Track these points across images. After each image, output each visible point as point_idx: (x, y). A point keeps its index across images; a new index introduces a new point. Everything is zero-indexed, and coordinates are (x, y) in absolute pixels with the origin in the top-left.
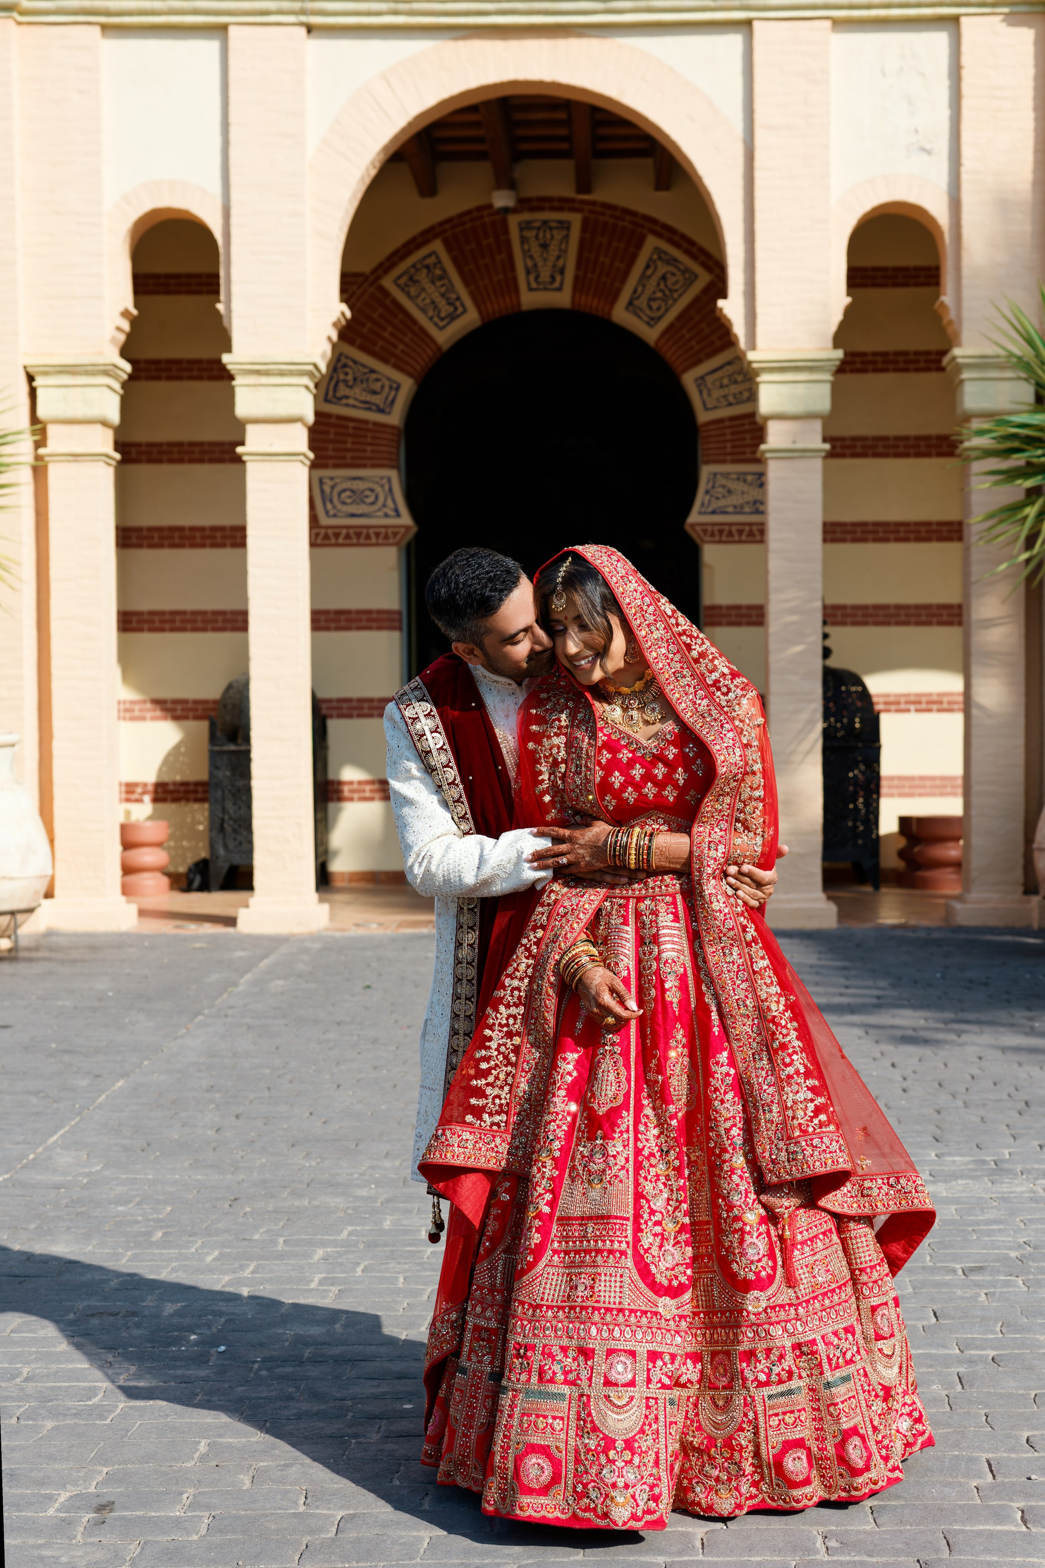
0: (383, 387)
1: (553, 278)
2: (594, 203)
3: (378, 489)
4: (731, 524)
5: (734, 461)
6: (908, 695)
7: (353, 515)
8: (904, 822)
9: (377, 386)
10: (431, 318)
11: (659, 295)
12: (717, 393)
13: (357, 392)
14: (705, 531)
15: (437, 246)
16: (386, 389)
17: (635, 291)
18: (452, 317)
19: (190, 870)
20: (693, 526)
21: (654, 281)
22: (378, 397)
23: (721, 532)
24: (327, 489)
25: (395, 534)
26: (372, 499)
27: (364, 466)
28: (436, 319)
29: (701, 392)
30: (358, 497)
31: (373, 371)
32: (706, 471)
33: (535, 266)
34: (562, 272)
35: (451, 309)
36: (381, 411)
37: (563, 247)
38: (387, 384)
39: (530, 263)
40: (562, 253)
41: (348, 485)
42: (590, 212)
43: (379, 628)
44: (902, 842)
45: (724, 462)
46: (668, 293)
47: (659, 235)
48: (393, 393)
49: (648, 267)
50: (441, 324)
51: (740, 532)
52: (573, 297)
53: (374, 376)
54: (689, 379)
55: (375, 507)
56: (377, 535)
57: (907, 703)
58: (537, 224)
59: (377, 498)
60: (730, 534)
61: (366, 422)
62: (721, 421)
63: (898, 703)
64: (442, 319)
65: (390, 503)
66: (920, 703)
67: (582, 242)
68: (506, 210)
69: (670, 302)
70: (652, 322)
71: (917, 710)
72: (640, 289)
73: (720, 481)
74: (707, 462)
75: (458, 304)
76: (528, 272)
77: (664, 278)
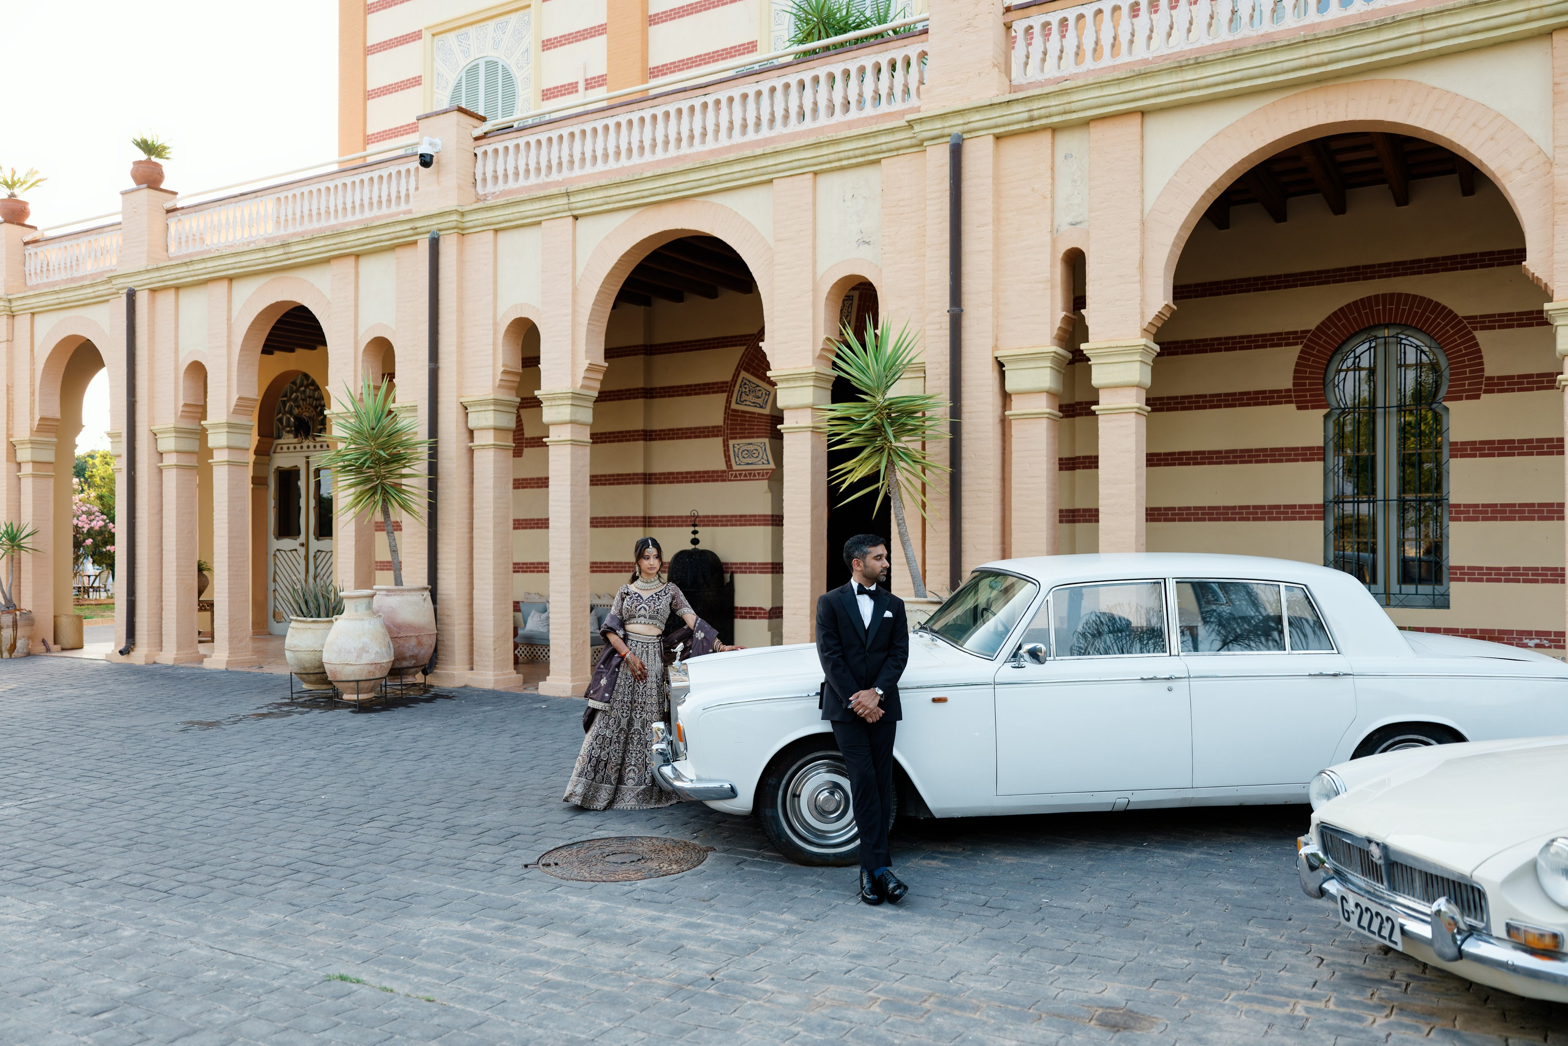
0: (762, 394)
3: (760, 450)
7: (748, 464)
9: (760, 394)
13: (751, 398)
22: (760, 400)
24: (736, 450)
25: (767, 473)
26: (756, 455)
27: (753, 437)
30: (750, 454)
31: (758, 386)
36: (761, 407)
41: (746, 448)
42: (863, 289)
43: (759, 525)
53: (758, 388)
55: (758, 459)
56: (759, 474)
59: (759, 454)
61: (754, 413)
65: (765, 457)
67: (859, 305)
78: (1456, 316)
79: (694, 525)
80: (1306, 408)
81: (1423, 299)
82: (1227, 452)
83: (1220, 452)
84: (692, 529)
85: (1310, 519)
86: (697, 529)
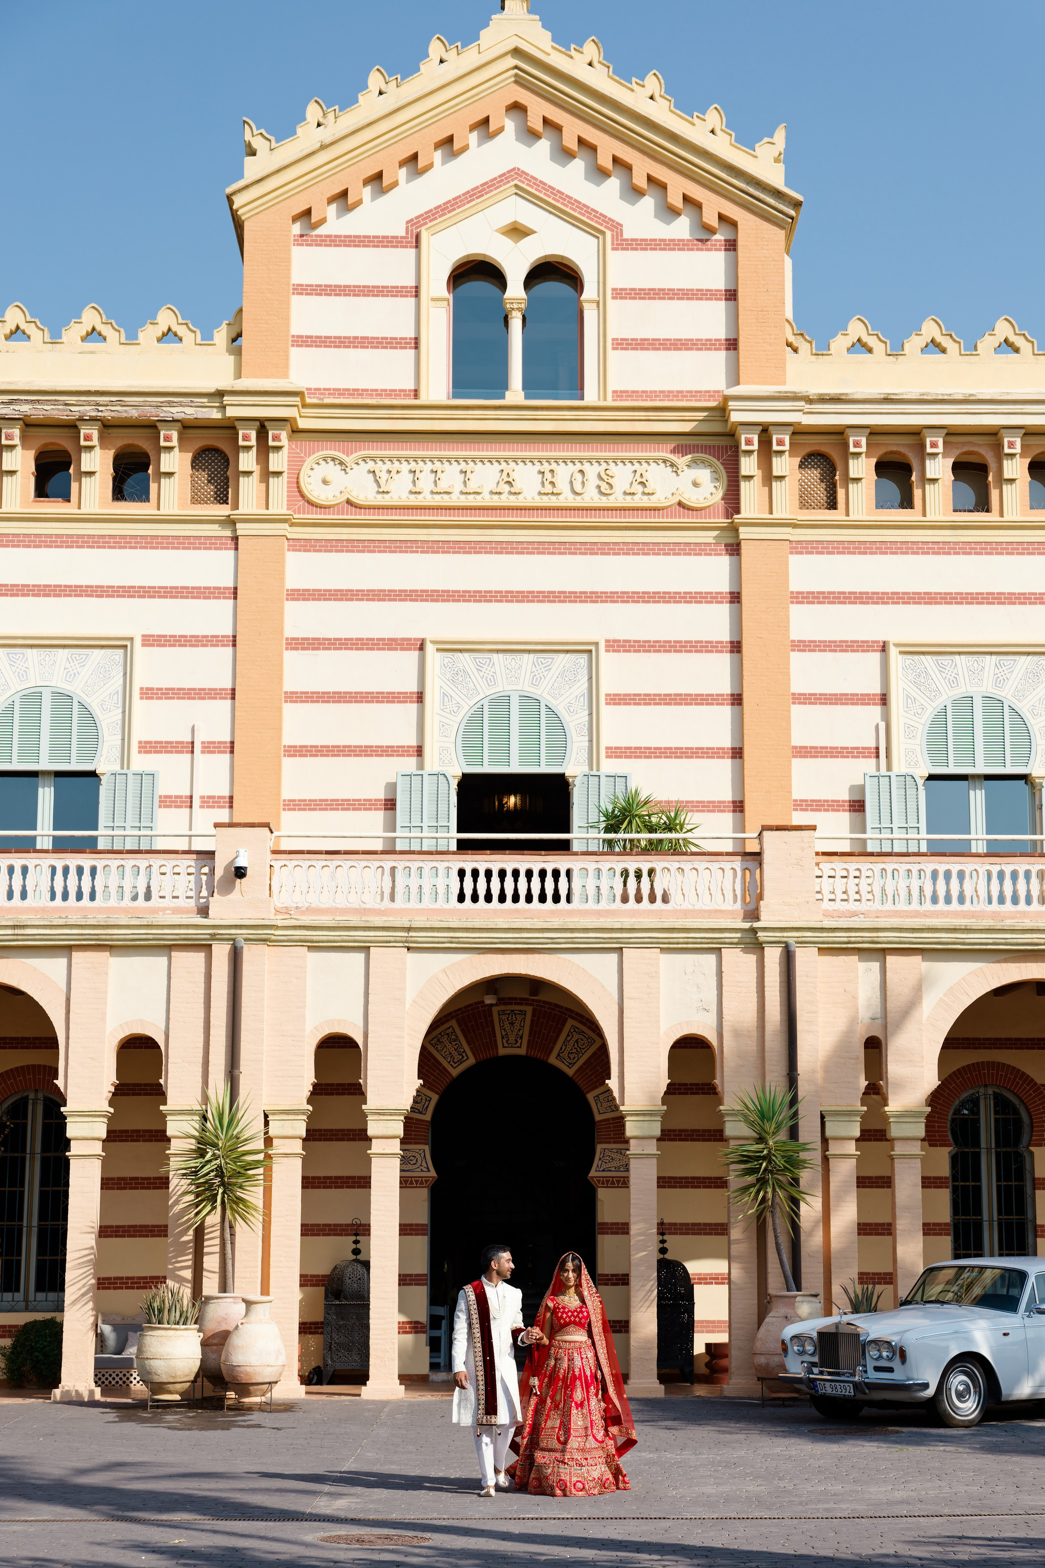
0: (422, 1100)
1: (516, 1041)
2: (539, 1001)
3: (418, 1156)
4: (613, 1177)
5: (614, 1142)
6: (711, 1274)
7: (404, 1171)
8: (708, 1346)
10: (449, 1062)
11: (574, 1051)
12: (605, 1105)
14: (599, 1181)
15: (453, 1023)
16: (424, 1101)
17: (561, 1048)
18: (461, 1062)
19: (310, 1373)
20: (592, 1177)
21: (571, 1043)
22: (419, 1105)
23: (608, 1181)
25: (427, 1181)
26: (414, 1162)
27: (411, 1143)
28: (452, 1063)
29: (596, 1104)
30: (407, 1160)
32: (599, 1147)
33: (506, 1034)
34: (521, 1038)
35: (460, 1057)
36: (421, 1113)
37: (522, 1024)
38: (424, 1098)
39: (504, 1033)
40: (522, 1027)
42: (537, 1006)
43: (416, 1234)
44: (707, 1359)
45: (609, 1143)
46: (578, 1049)
47: (575, 1019)
48: (428, 1103)
49: (568, 1036)
50: (456, 1067)
51: (618, 1182)
52: (527, 1051)
54: (590, 1097)
55: (416, 1166)
56: (418, 1182)
57: (710, 1278)
58: (507, 1011)
59: (417, 1161)
60: (613, 1183)
61: (412, 1119)
62: (608, 1120)
63: (706, 1279)
64: (456, 1064)
65: (424, 1164)
66: (718, 1279)
67: (532, 1021)
68: (492, 1005)
69: (580, 1055)
70: (570, 1065)
71: (716, 1283)
72: (564, 1047)
73: (607, 1153)
74: (600, 1143)
75: (464, 1054)
76: (503, 1038)
77: (577, 1041)
78: (1036, 1084)
79: (356, 1235)
80: (936, 1145)
81: (1014, 1068)
82: (877, 1178)
83: (871, 1178)
84: (354, 1238)
85: (941, 1234)
86: (359, 1238)
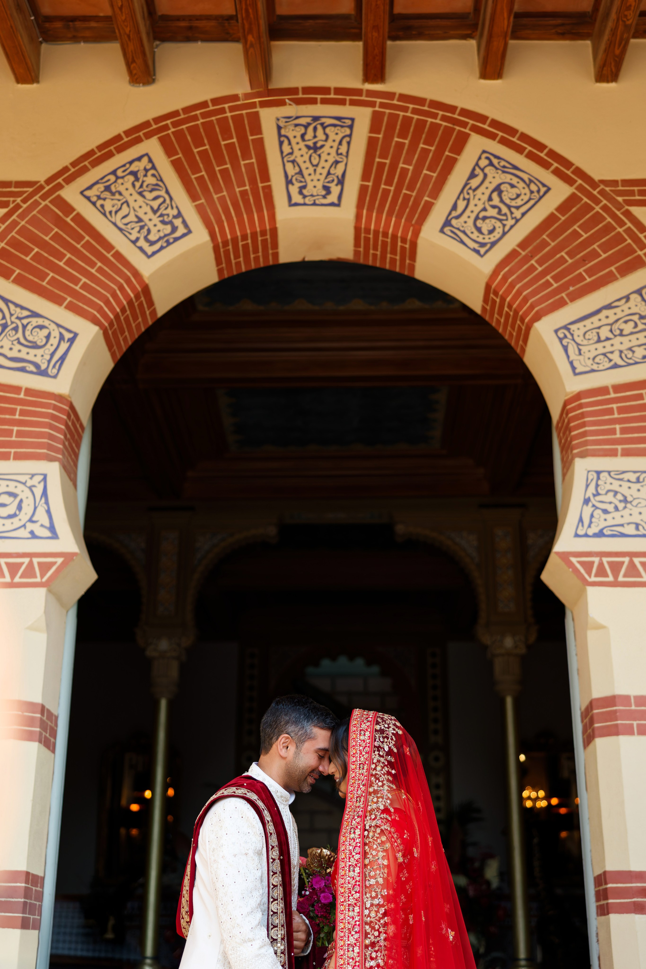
0: (48, 337)
1: (327, 190)
2: (390, 95)
3: (24, 493)
4: (632, 555)
9: (39, 337)
10: (134, 242)
11: (493, 212)
13: (6, 345)
14: (587, 567)
15: (152, 147)
16: (54, 341)
17: (455, 207)
18: (168, 241)
20: (566, 556)
21: (483, 194)
22: (39, 352)
23: (616, 567)
26: (12, 509)
27: (5, 457)
28: (142, 243)
29: (566, 349)
31: (35, 315)
33: (301, 173)
34: (341, 182)
35: (168, 229)
36: (43, 373)
37: (343, 149)
38: (55, 333)
39: (291, 170)
40: (341, 158)
42: (384, 106)
45: (613, 454)
46: (505, 210)
47: (490, 135)
48: (64, 346)
49: (473, 175)
50: (150, 250)
52: (358, 215)
53: (35, 321)
55: (16, 523)
56: (15, 568)
58: (303, 121)
59: (20, 508)
60: (633, 571)
61: (15, 389)
62: (603, 390)
64: (152, 243)
65: (41, 516)
67: (371, 142)
69: (511, 222)
70: (482, 250)
72: (461, 205)
75: (178, 222)
76: (289, 182)
77: (498, 189)
